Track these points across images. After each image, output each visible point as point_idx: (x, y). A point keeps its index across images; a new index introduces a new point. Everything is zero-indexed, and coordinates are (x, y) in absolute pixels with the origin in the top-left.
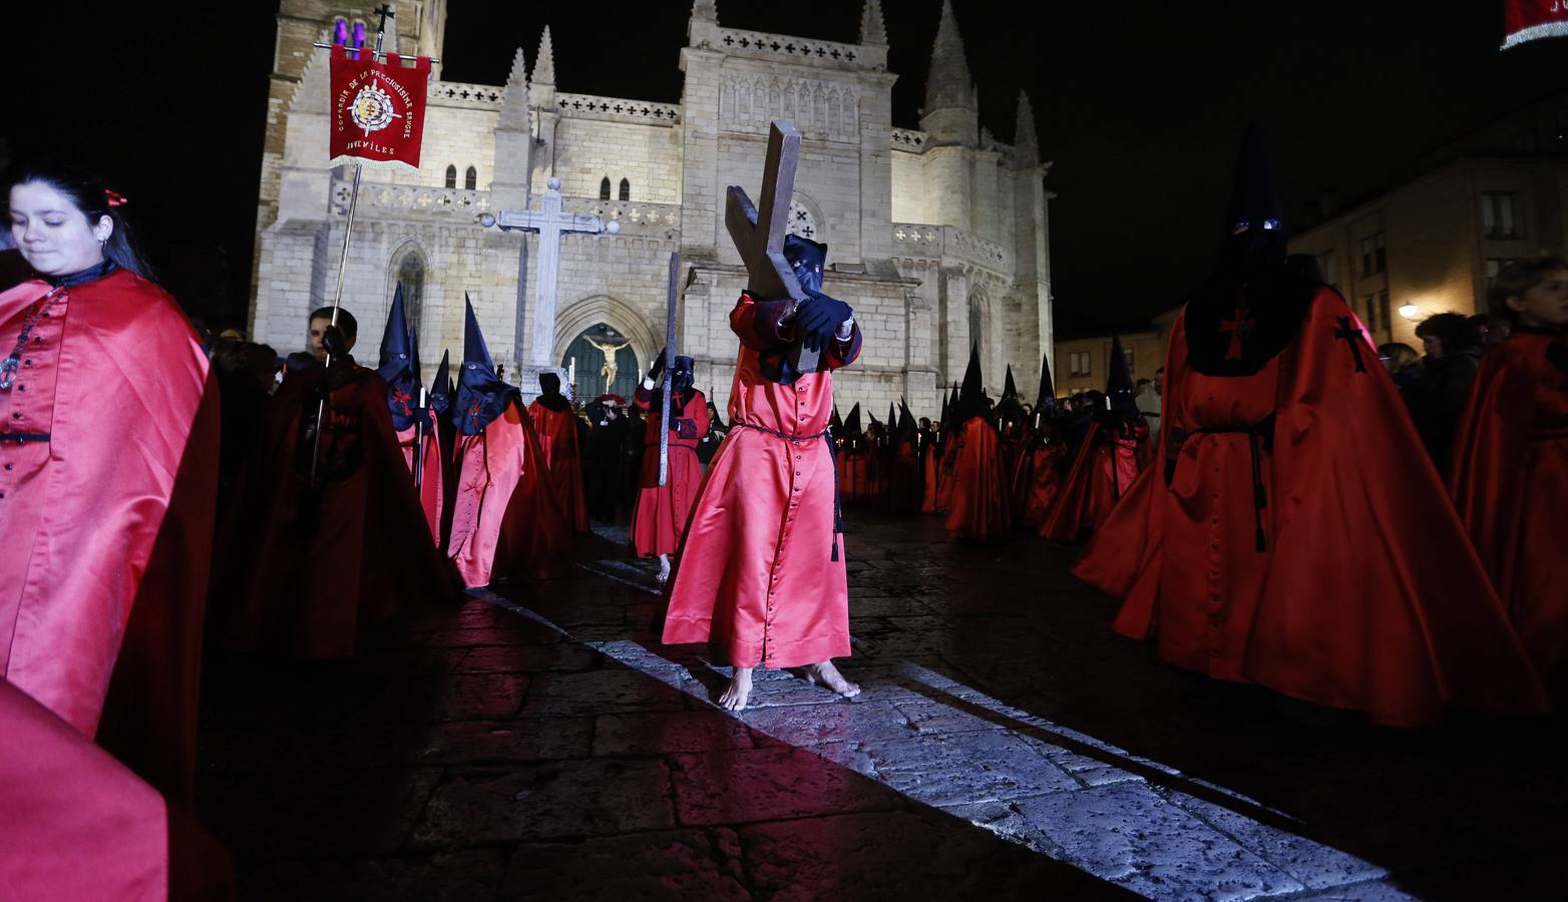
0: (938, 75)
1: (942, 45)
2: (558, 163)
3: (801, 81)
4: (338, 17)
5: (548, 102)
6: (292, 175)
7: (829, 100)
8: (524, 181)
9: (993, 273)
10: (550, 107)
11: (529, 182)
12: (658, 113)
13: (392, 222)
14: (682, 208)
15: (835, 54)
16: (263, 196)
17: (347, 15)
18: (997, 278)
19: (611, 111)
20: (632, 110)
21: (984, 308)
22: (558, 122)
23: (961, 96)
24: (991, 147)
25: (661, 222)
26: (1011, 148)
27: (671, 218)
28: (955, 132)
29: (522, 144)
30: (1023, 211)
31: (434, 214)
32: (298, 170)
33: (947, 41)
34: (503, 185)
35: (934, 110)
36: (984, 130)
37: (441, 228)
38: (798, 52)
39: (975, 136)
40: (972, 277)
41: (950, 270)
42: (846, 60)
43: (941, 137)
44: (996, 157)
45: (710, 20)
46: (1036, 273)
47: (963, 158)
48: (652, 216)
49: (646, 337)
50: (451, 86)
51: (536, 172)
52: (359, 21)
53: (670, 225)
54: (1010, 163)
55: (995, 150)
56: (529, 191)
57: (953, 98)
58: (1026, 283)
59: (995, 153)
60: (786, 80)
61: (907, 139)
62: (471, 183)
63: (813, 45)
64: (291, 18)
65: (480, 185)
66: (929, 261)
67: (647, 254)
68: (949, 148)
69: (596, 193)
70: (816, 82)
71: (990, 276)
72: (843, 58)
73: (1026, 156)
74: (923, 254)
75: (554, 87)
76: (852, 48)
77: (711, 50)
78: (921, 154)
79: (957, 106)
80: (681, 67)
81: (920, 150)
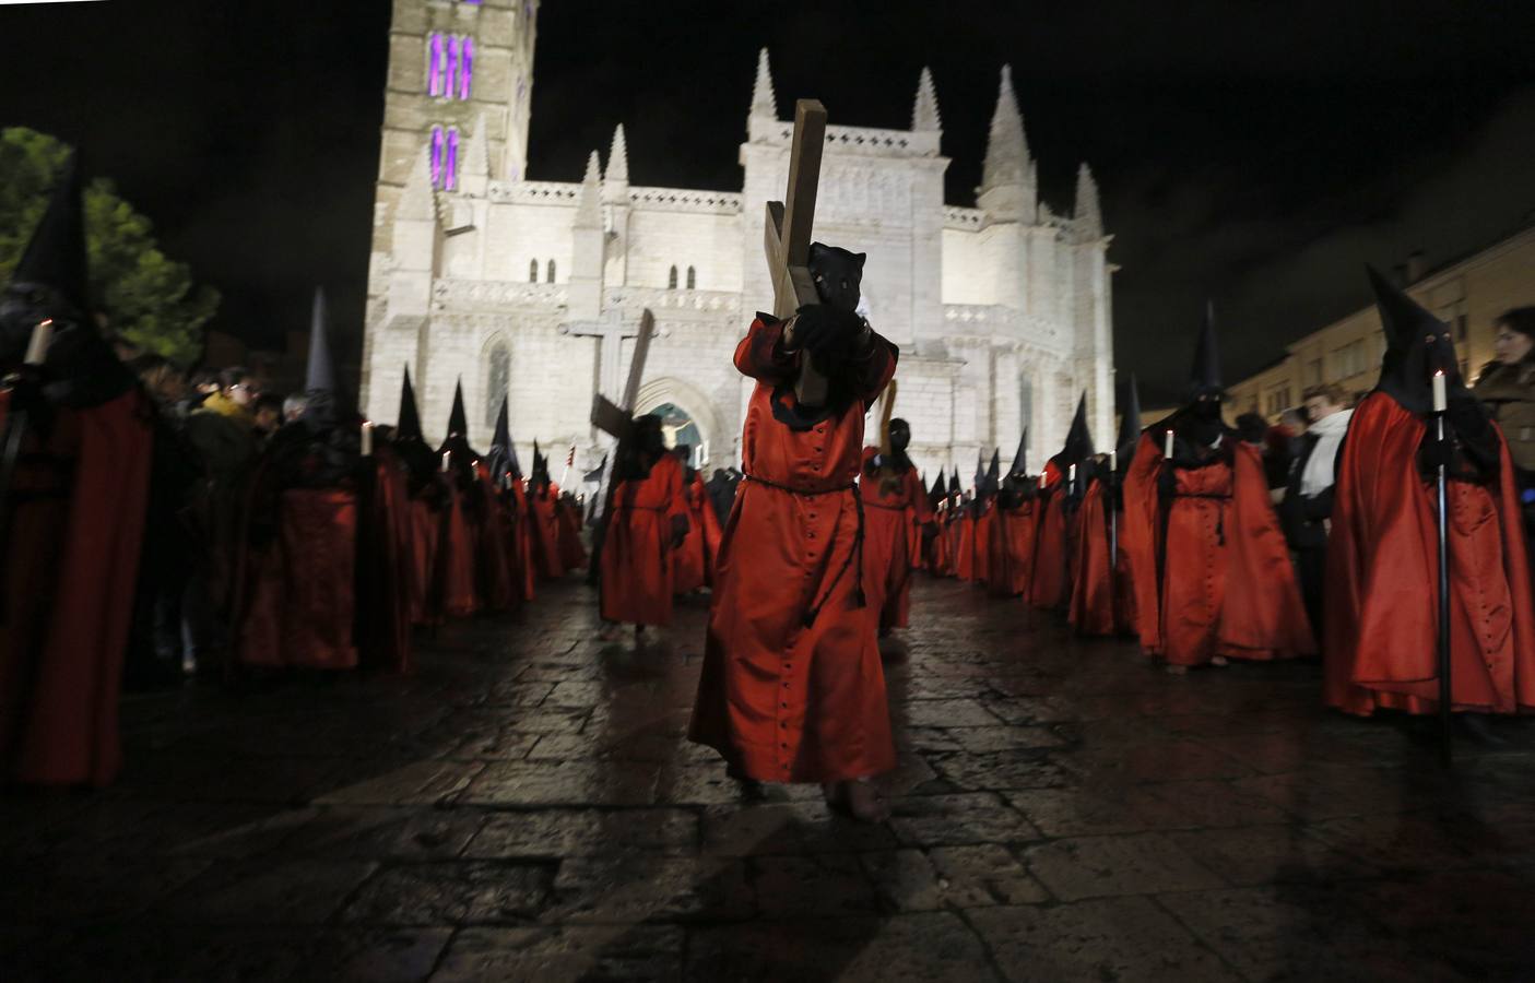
0: (995, 153)
1: (1001, 123)
2: (630, 253)
3: (856, 169)
4: (434, 126)
5: (620, 197)
6: (398, 276)
7: (882, 186)
8: (598, 274)
9: (1046, 350)
10: (622, 201)
11: (603, 273)
12: (722, 202)
13: (482, 314)
14: (742, 295)
15: (889, 142)
16: (372, 290)
17: (442, 123)
18: (1049, 355)
19: (678, 202)
20: (698, 201)
21: (1035, 385)
22: (629, 216)
23: (1018, 173)
24: (1049, 223)
25: (723, 308)
26: (1072, 222)
27: (733, 305)
28: (1011, 209)
29: (597, 240)
30: (1083, 284)
31: (520, 306)
32: (404, 271)
33: (1006, 120)
34: (580, 278)
35: (992, 187)
36: (1043, 206)
37: (526, 319)
38: (852, 142)
39: (1032, 211)
40: (1023, 356)
41: (999, 348)
42: (899, 147)
43: (998, 215)
44: (1054, 232)
45: (769, 116)
46: (1094, 347)
47: (1020, 235)
48: (715, 303)
49: (709, 416)
50: (534, 185)
51: (611, 262)
52: (453, 128)
53: (731, 311)
54: (1069, 237)
55: (1053, 225)
56: (603, 283)
57: (1010, 176)
58: (1084, 357)
59: (1052, 229)
60: (841, 169)
61: (964, 218)
62: (551, 277)
63: (867, 134)
64: (394, 129)
65: (560, 278)
66: (979, 339)
67: (711, 338)
68: (1005, 226)
69: (665, 281)
70: (870, 170)
71: (1042, 353)
72: (896, 146)
73: (1084, 230)
74: (972, 333)
75: (626, 182)
76: (904, 135)
77: (768, 144)
78: (979, 231)
79: (1014, 183)
80: (742, 161)
81: (976, 227)
